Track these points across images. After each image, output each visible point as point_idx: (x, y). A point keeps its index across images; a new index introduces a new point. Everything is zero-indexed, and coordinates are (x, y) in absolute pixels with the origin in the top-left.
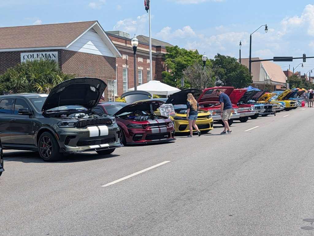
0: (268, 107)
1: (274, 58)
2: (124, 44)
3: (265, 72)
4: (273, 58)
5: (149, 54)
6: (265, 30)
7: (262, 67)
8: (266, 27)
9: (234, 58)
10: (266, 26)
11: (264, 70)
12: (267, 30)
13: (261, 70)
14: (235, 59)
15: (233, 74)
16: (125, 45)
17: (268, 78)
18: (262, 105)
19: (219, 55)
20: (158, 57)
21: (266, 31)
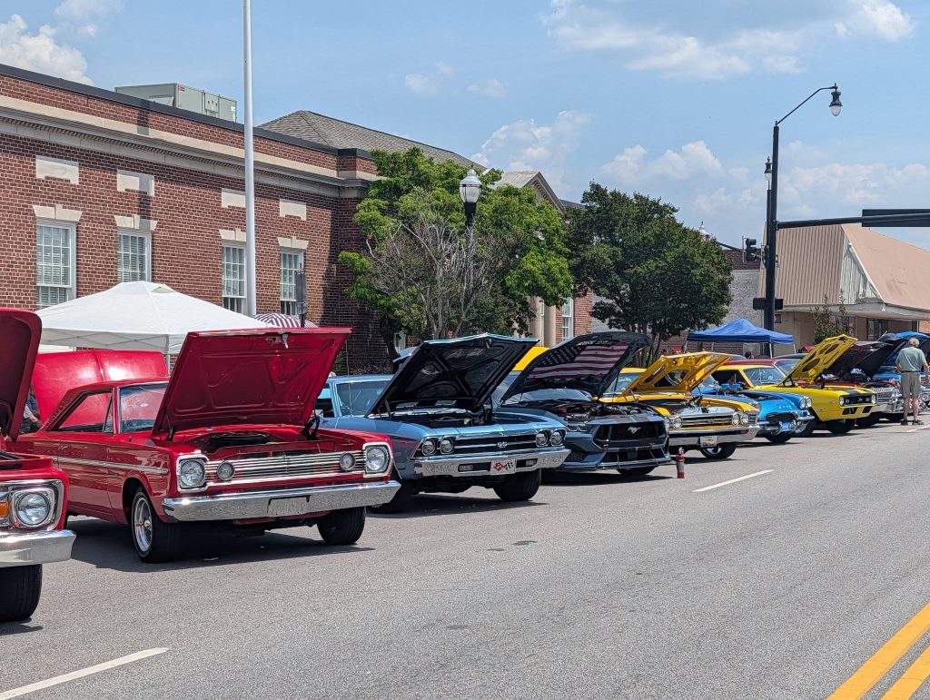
0: (634, 430)
1: (865, 212)
2: (132, 129)
3: (860, 271)
4: (859, 215)
5: (243, 169)
6: (832, 105)
7: (850, 254)
8: (836, 95)
9: (657, 204)
10: (834, 90)
11: (856, 262)
12: (840, 105)
13: (846, 263)
14: (665, 206)
15: (648, 266)
16: (135, 132)
17: (869, 294)
18: (554, 423)
19: (596, 188)
20: (343, 196)
21: (836, 109)
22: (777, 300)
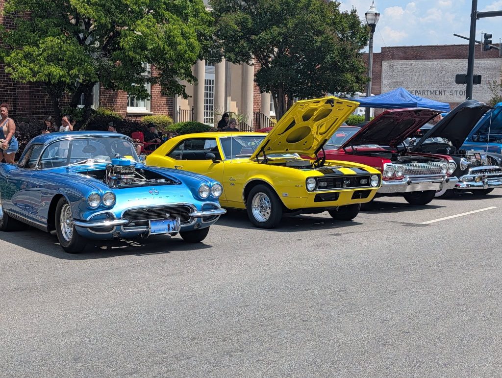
22: (475, 76)
